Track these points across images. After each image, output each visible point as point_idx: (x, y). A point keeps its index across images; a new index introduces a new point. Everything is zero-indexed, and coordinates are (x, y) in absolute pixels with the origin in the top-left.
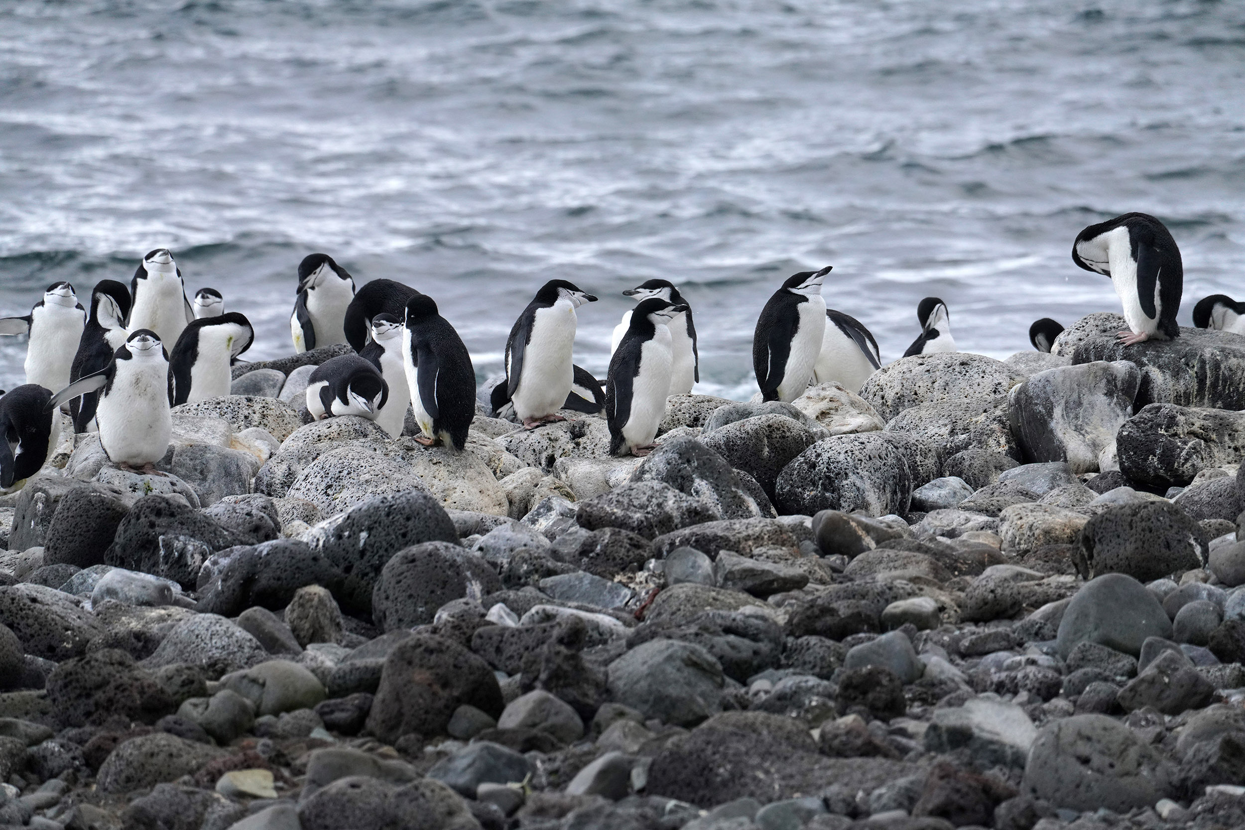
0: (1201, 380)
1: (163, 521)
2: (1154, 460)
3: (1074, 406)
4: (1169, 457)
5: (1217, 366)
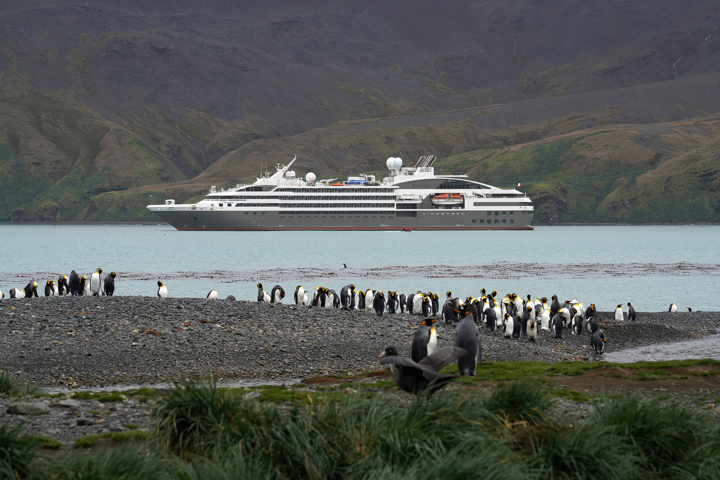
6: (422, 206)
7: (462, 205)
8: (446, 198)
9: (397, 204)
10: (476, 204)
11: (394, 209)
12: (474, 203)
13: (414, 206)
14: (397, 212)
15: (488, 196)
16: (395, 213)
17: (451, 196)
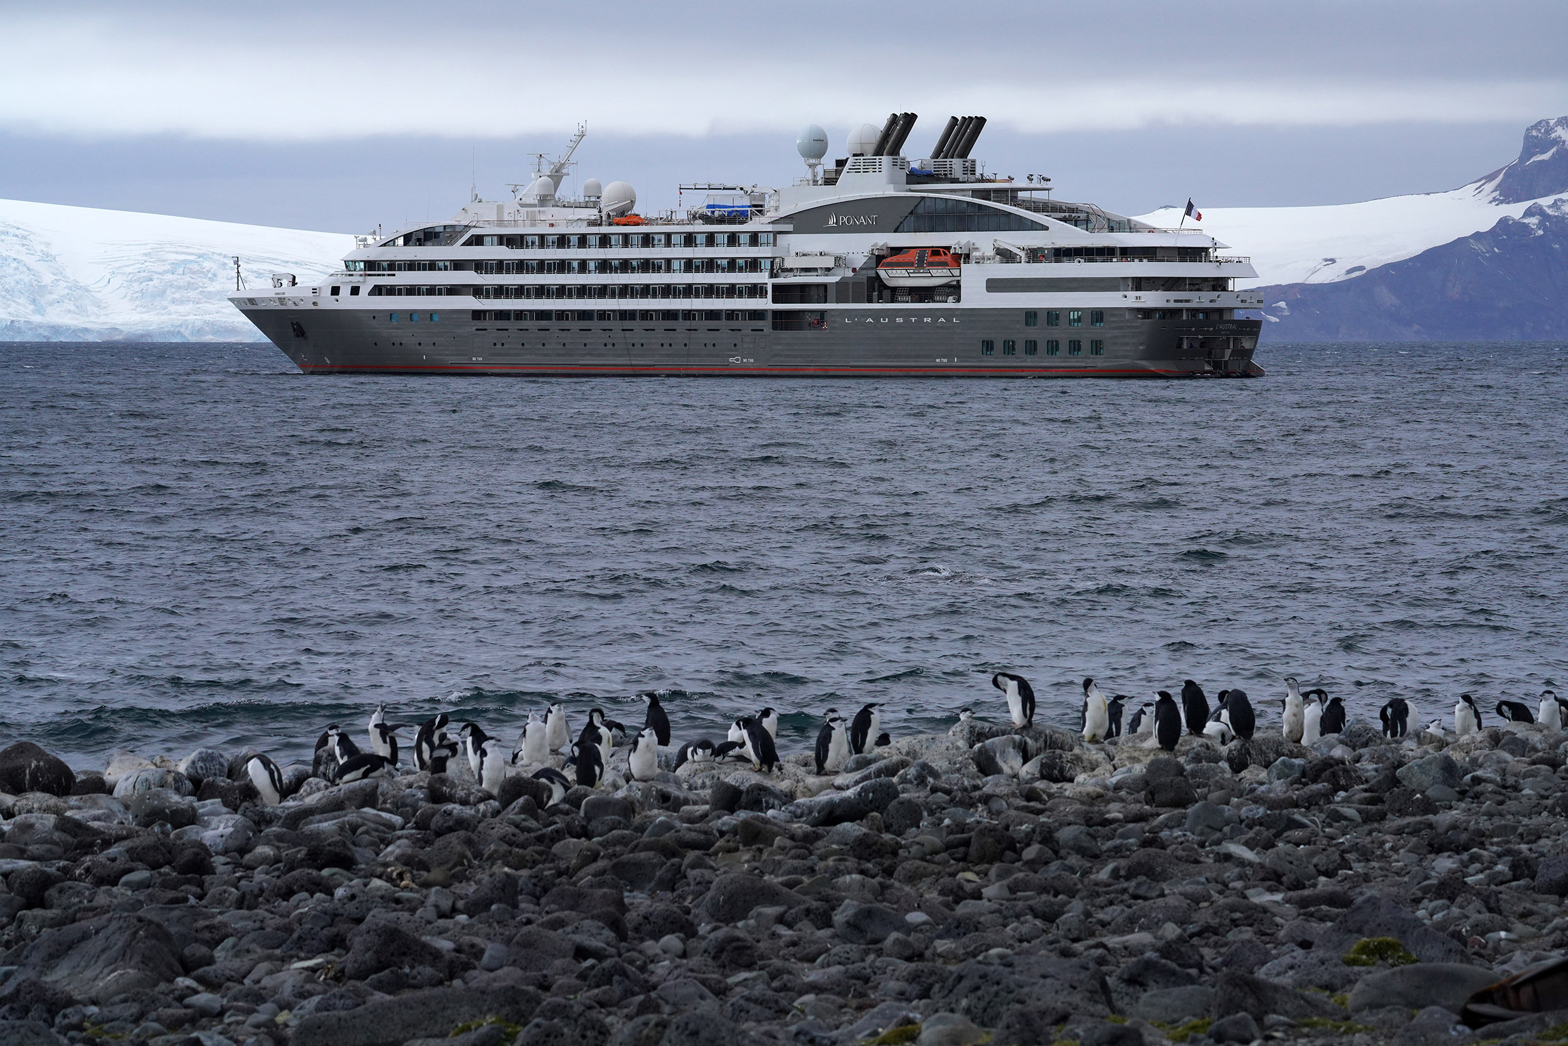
0: (1046, 742)
1: (762, 793)
2: (1056, 772)
3: (1003, 753)
4: (1062, 770)
5: (1051, 737)
6: (843, 291)
7: (954, 289)
8: (909, 264)
9: (774, 286)
10: (994, 285)
11: (765, 304)
12: (988, 281)
13: (821, 292)
14: (776, 313)
15: (1035, 255)
16: (770, 316)
17: (928, 258)
